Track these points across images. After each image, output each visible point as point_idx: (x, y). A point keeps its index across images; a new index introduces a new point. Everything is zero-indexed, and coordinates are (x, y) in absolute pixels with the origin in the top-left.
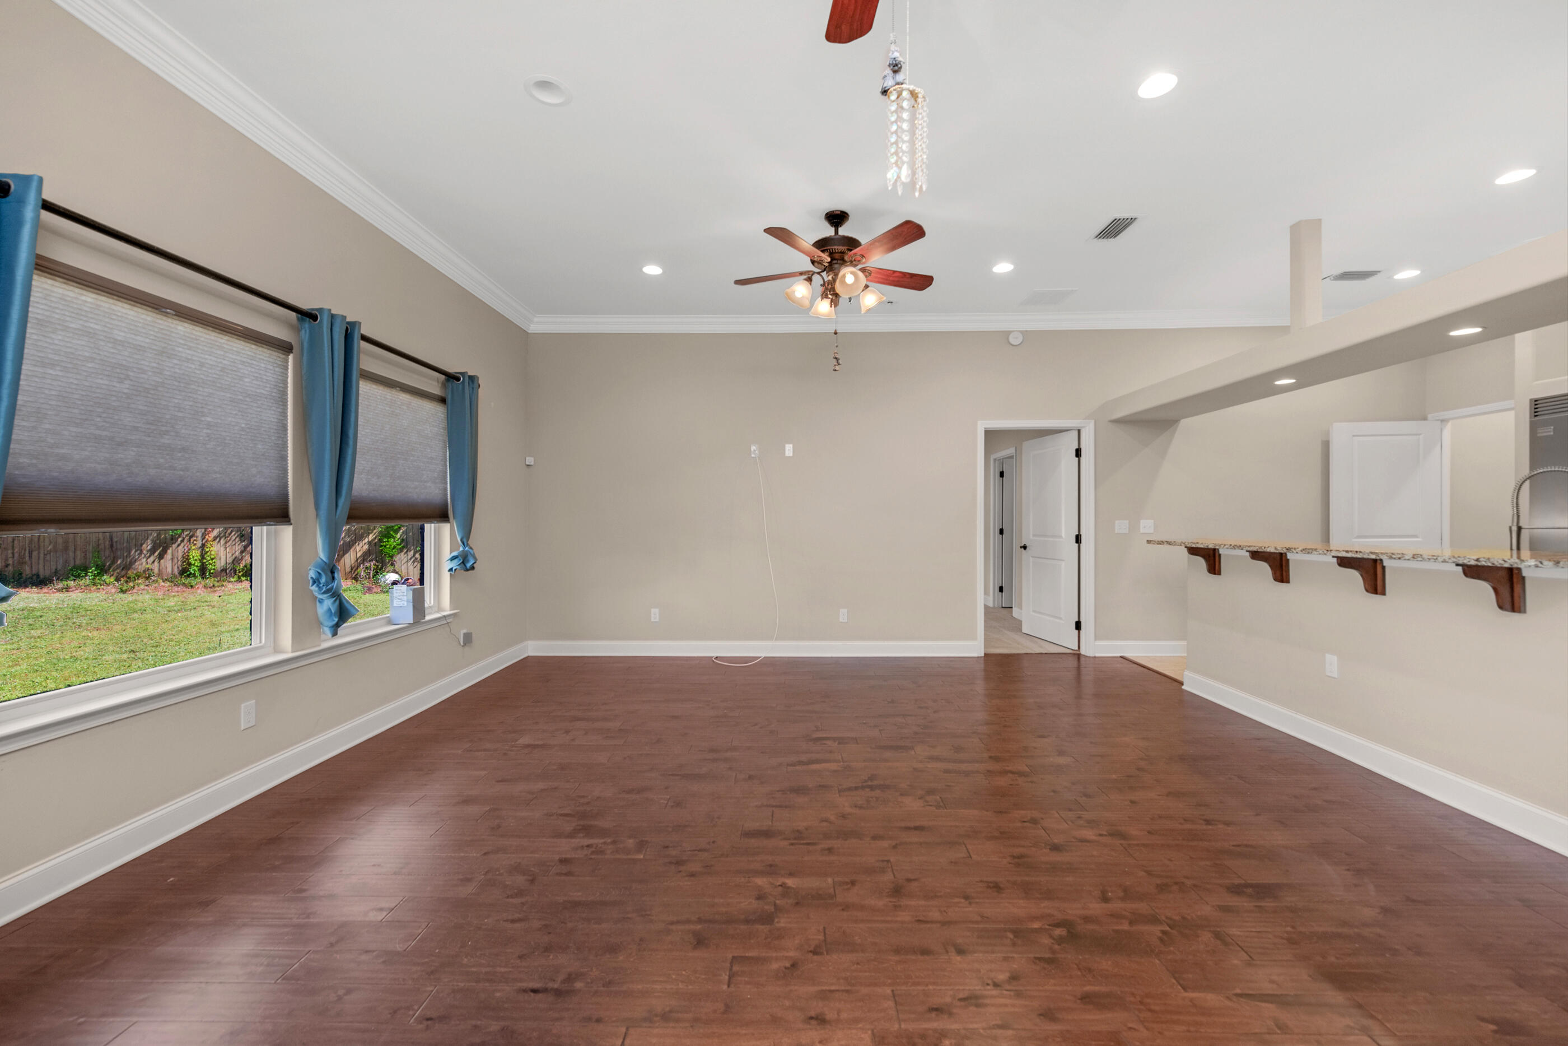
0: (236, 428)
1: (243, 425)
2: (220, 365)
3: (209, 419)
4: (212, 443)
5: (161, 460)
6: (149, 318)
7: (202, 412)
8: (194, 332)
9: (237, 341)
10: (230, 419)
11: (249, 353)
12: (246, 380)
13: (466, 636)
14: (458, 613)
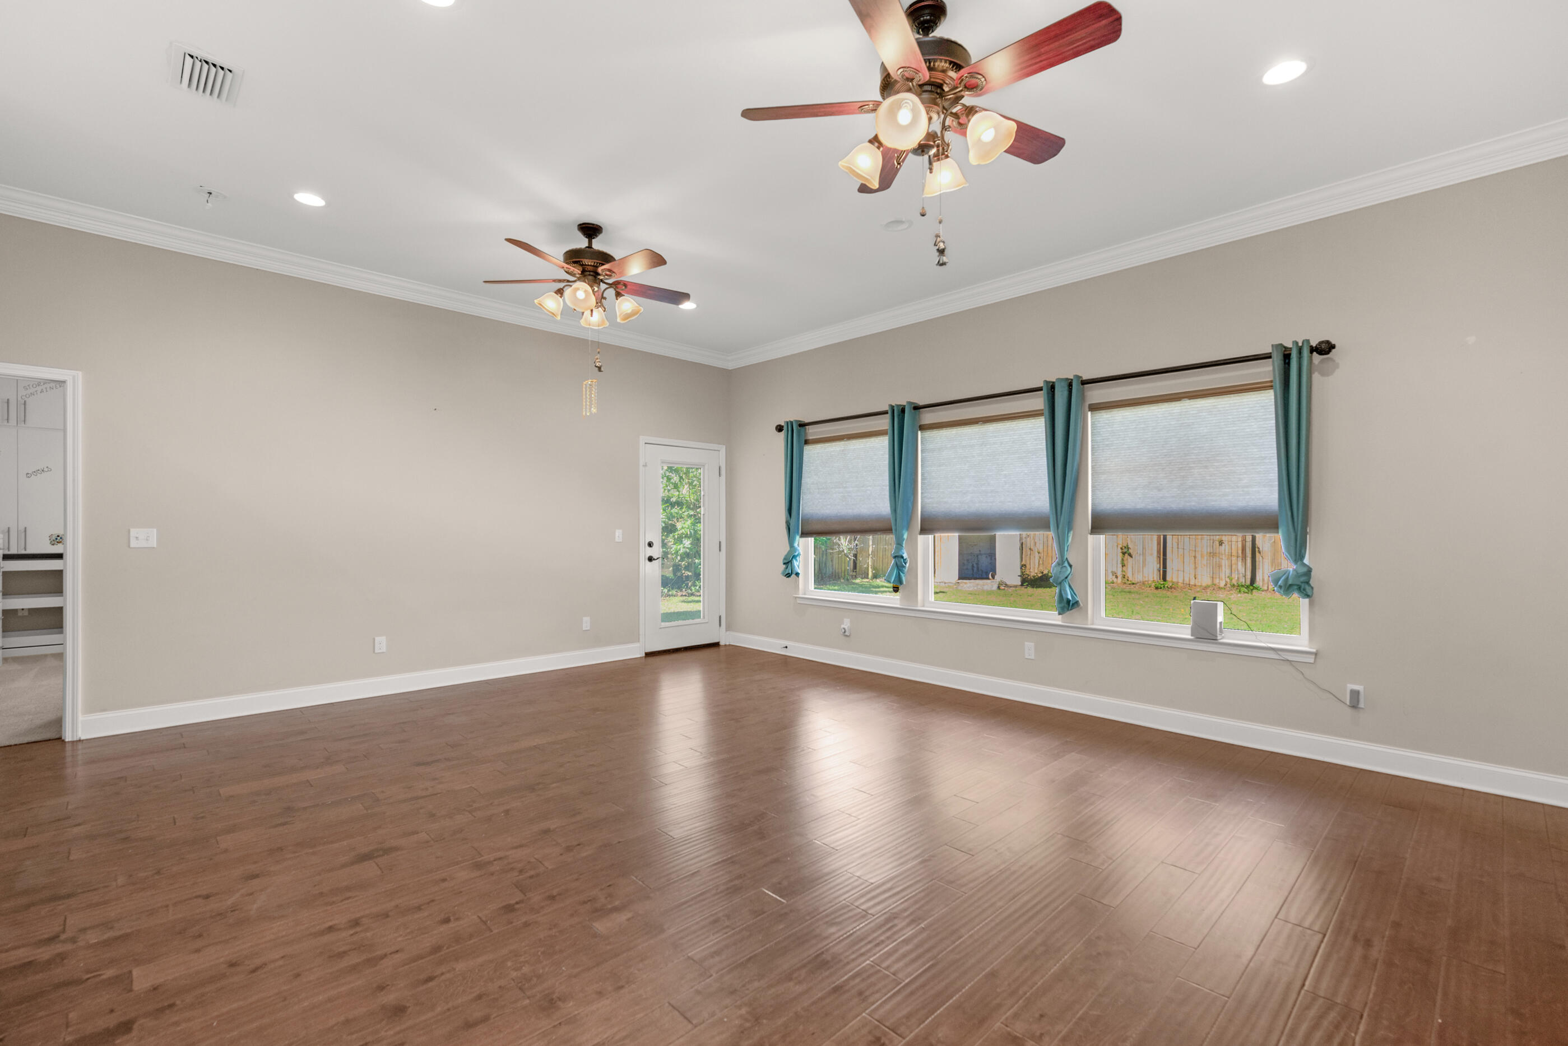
0: (1022, 474)
1: (1026, 471)
2: (1012, 440)
3: (1005, 472)
4: (1007, 486)
5: (982, 499)
6: (977, 430)
7: (1002, 469)
8: (998, 427)
9: (1023, 422)
10: (1017, 470)
11: (1030, 426)
12: (1029, 443)
13: (1355, 695)
14: (1316, 654)
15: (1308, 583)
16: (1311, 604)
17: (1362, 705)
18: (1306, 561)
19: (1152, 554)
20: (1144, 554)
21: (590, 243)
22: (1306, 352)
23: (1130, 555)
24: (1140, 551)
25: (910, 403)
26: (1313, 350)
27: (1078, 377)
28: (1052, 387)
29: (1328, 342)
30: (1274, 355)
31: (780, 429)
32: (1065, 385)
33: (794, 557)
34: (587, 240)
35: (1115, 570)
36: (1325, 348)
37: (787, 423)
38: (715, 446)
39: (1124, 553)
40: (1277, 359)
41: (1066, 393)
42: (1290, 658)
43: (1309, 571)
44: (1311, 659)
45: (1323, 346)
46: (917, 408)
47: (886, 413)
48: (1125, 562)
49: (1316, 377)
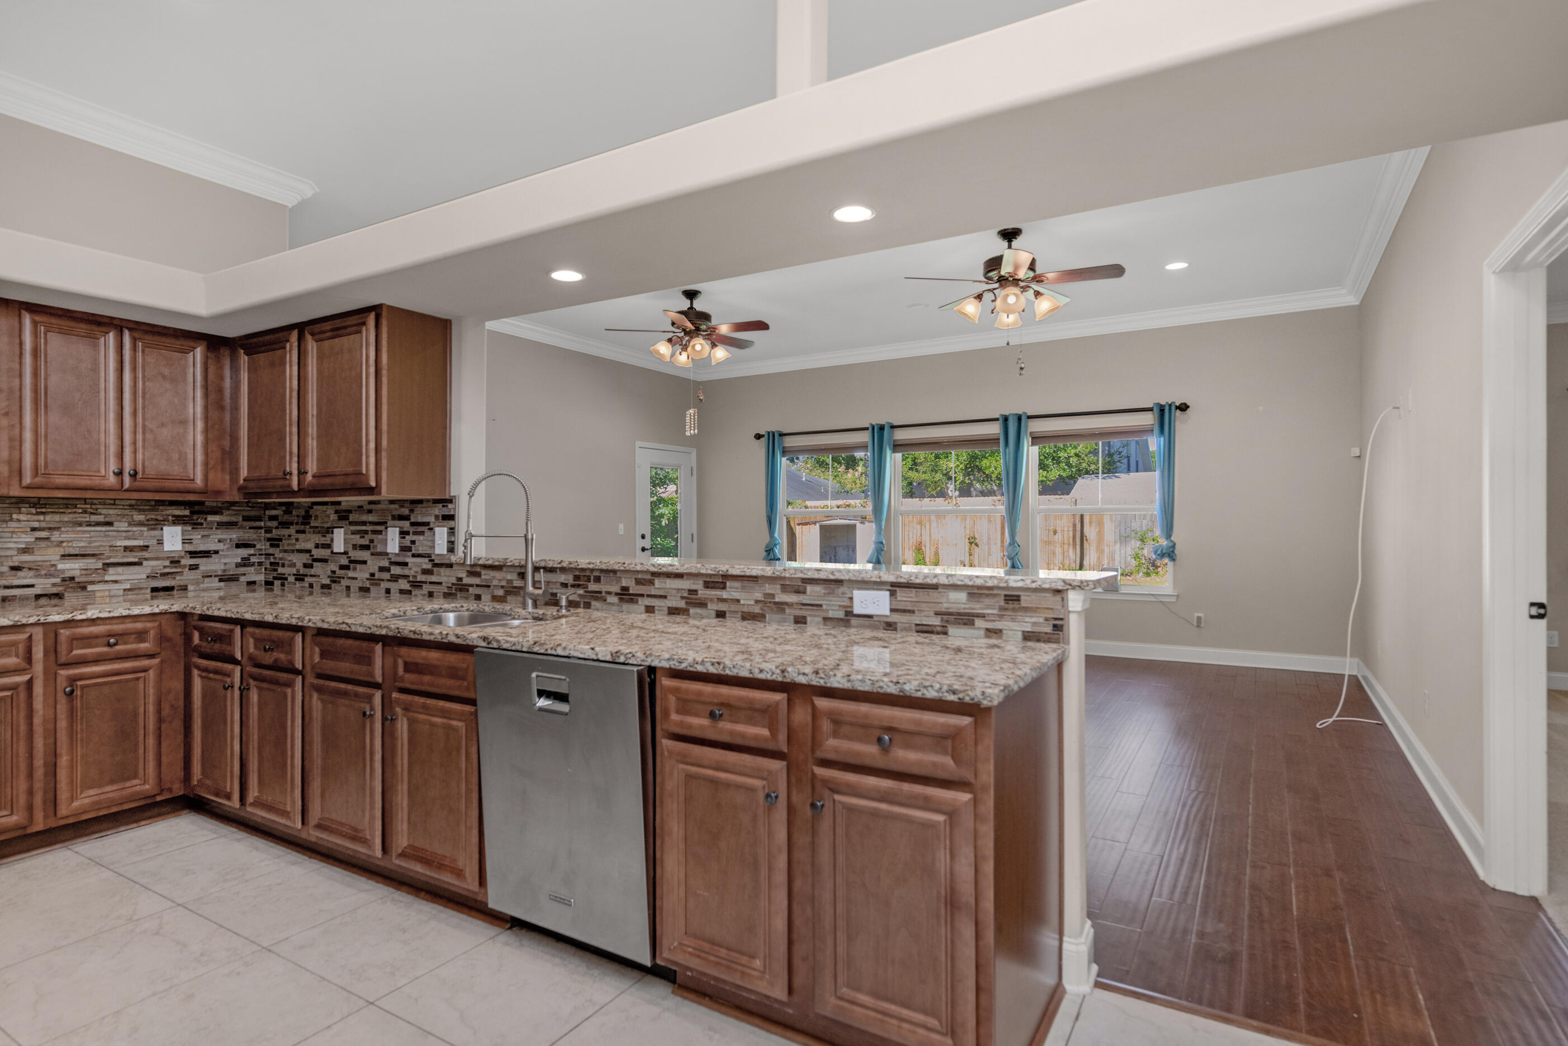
13: (1199, 619)
14: (1177, 596)
15: (1173, 552)
16: (1174, 565)
17: (1202, 625)
18: (1172, 539)
19: (995, 544)
20: (989, 544)
21: (692, 303)
22: (1173, 408)
23: (977, 545)
24: (985, 540)
25: (888, 423)
26: (1177, 408)
27: (1025, 413)
28: (1006, 419)
29: (1185, 404)
30: (1155, 409)
31: (758, 437)
32: (1016, 418)
33: (775, 545)
34: (689, 301)
35: (962, 559)
36: (1183, 408)
37: (769, 433)
38: (689, 449)
39: (971, 543)
40: (1156, 410)
41: (1016, 424)
42: (1163, 600)
43: (1175, 544)
44: (1174, 599)
45: (1183, 406)
46: (893, 427)
47: (867, 429)
48: (972, 551)
49: (1177, 423)
